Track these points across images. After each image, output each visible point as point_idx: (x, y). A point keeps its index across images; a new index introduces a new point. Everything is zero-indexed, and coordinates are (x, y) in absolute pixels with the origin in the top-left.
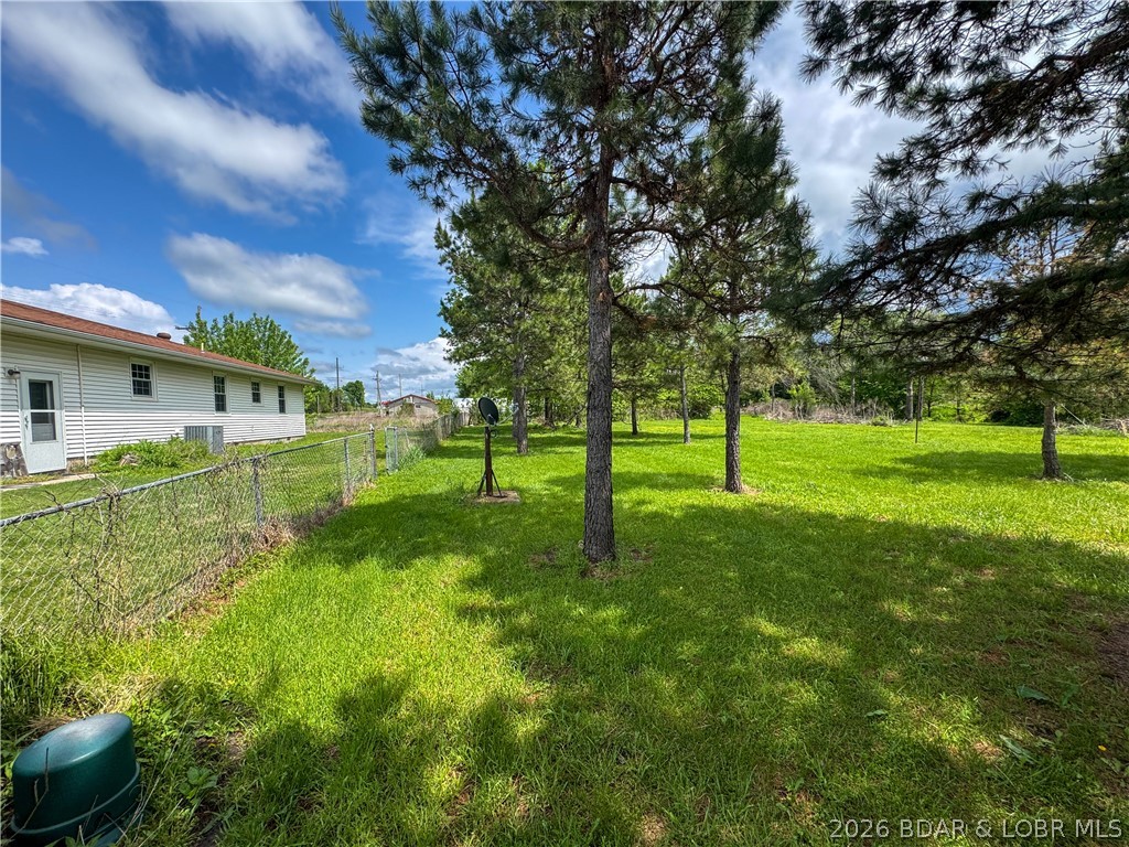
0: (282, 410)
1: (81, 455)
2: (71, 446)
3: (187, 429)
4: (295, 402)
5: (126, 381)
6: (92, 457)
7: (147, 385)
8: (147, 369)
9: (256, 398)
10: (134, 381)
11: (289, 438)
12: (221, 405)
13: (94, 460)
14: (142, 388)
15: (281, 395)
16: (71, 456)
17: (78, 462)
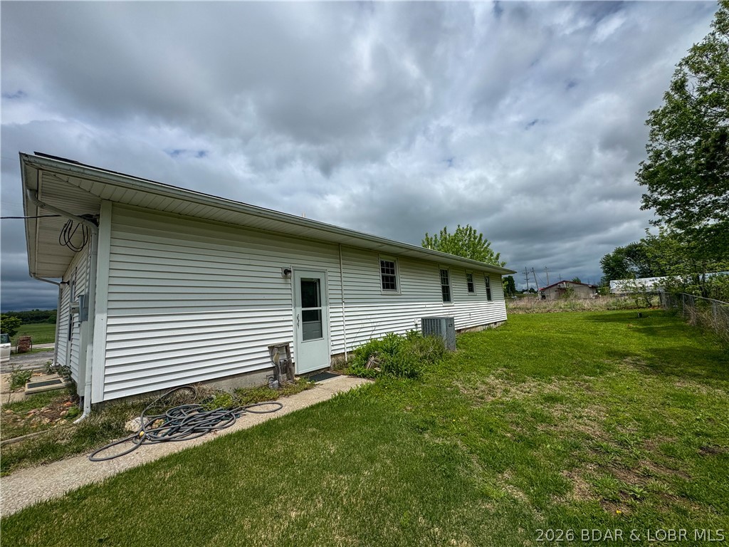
0: (489, 298)
1: (343, 351)
2: (335, 343)
3: (424, 320)
4: (498, 290)
5: (376, 278)
6: (350, 352)
7: (393, 279)
8: (392, 265)
9: (471, 289)
10: (383, 277)
11: (495, 323)
12: (447, 297)
13: (354, 356)
14: (389, 283)
15: (487, 285)
16: (334, 353)
17: (340, 358)
